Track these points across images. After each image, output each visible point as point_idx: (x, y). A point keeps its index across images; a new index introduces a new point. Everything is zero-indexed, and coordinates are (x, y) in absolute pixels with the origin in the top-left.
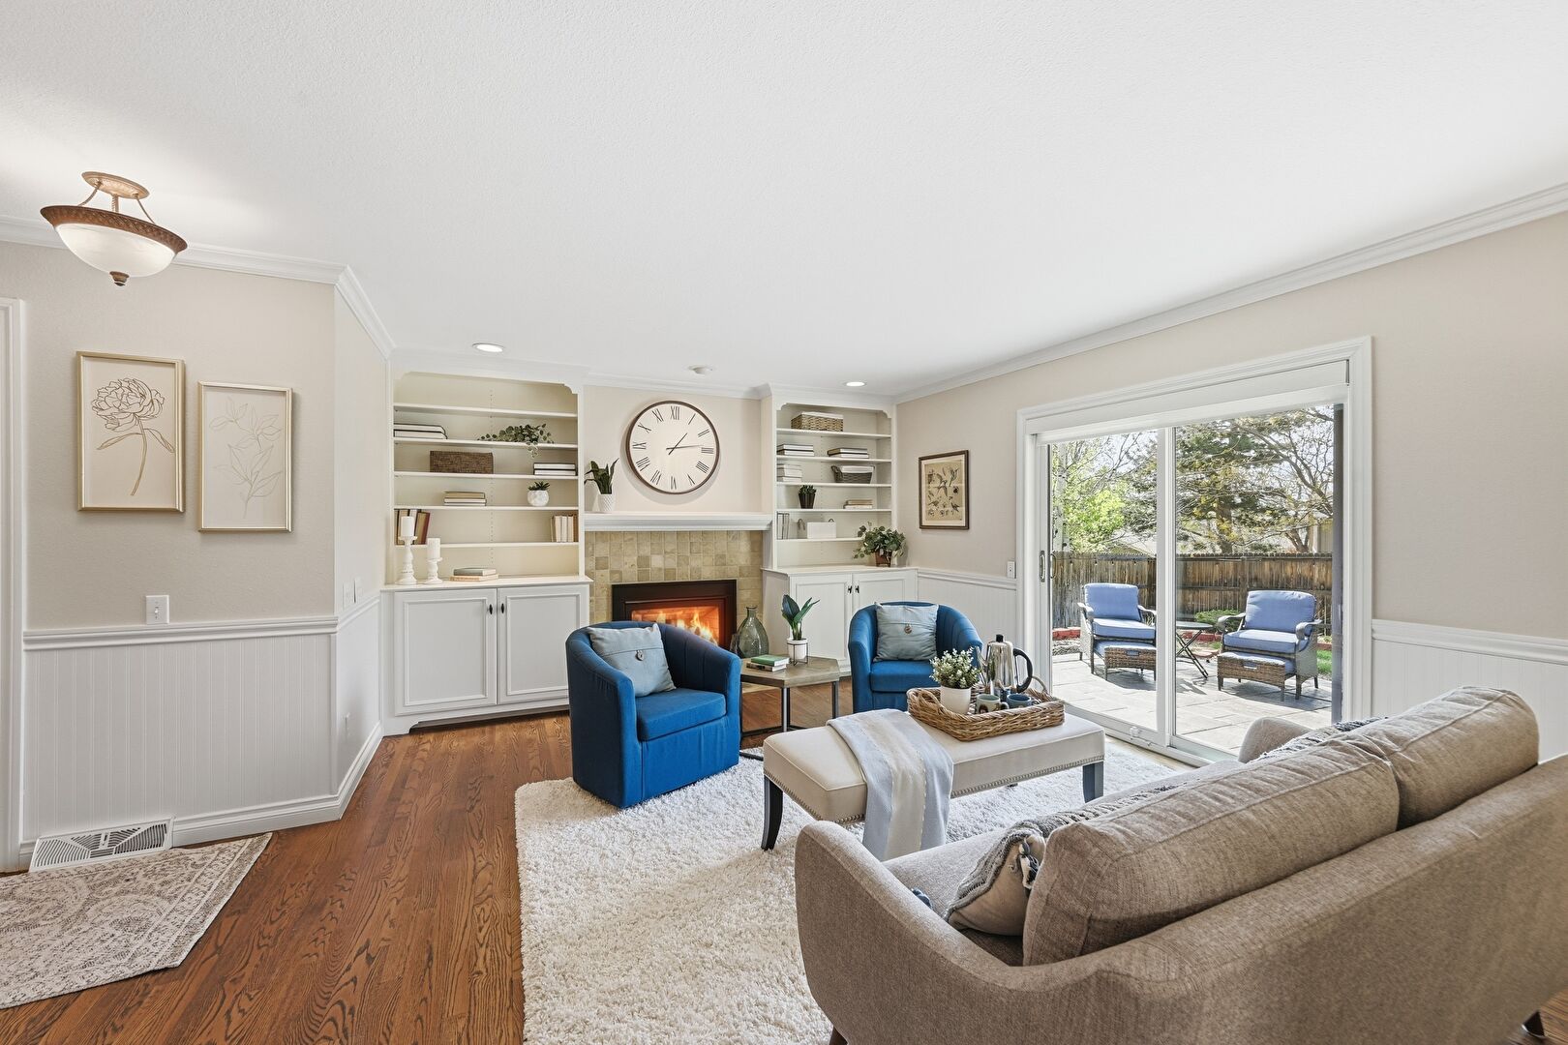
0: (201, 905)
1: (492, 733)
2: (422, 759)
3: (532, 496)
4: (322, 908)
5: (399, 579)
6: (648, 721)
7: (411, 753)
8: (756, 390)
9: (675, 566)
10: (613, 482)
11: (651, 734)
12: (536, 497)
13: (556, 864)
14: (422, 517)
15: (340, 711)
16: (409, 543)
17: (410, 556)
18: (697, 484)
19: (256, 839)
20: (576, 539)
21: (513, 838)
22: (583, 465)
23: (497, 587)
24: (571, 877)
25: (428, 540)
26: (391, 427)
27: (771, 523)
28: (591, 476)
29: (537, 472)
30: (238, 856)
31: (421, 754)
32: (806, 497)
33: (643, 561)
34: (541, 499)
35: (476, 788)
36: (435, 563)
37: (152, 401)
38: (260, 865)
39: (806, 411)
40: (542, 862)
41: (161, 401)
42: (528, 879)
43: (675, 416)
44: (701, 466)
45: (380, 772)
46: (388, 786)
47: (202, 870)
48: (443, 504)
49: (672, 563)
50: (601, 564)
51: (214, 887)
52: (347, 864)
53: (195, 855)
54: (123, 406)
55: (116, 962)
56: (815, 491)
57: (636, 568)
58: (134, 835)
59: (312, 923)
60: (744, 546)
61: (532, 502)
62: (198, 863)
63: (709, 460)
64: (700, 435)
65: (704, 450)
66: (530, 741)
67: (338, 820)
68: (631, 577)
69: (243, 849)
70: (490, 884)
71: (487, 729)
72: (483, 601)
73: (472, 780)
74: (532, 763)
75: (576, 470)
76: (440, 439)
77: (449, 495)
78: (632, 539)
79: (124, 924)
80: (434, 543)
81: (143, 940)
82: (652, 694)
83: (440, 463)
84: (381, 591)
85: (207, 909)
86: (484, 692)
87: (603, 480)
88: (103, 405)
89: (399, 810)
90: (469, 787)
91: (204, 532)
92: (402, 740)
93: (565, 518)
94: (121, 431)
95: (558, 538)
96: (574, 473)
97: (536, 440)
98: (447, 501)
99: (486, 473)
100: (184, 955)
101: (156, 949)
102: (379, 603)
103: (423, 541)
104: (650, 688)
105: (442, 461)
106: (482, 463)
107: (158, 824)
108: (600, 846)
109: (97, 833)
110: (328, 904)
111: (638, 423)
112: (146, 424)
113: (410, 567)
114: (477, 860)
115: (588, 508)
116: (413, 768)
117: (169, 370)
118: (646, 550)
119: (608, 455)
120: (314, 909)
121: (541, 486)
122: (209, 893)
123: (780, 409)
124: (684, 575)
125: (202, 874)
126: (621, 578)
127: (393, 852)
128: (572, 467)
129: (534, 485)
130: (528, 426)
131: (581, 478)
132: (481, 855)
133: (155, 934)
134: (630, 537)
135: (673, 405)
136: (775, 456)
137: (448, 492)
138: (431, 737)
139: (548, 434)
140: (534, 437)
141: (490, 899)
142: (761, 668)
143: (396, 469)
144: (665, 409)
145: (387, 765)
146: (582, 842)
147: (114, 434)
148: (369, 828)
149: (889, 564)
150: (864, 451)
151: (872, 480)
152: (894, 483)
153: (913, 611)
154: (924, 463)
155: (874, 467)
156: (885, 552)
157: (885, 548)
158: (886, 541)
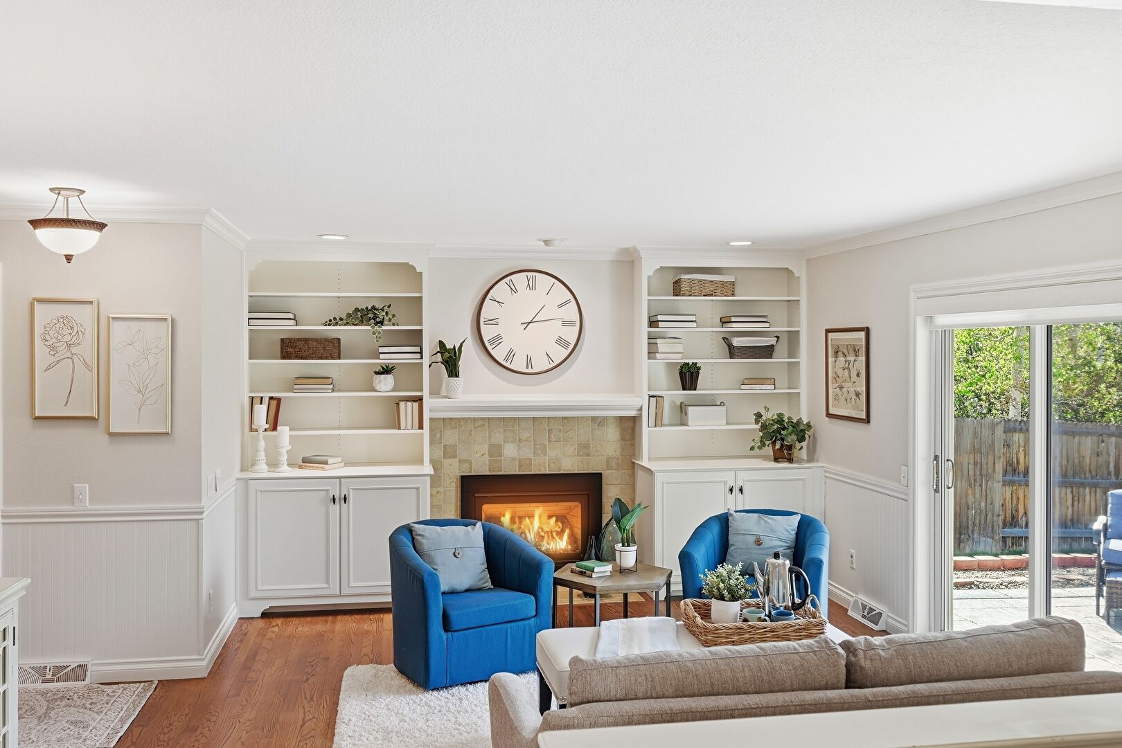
0: (118, 719)
1: (333, 622)
2: (271, 639)
3: (377, 381)
4: (196, 729)
5: (253, 465)
6: (453, 614)
7: (262, 634)
8: (626, 251)
9: (531, 456)
10: (462, 364)
11: (456, 624)
12: (380, 382)
13: (365, 722)
14: (274, 403)
15: (205, 589)
16: (261, 431)
17: (262, 444)
18: (557, 362)
19: (147, 684)
20: (421, 427)
21: (336, 703)
22: (429, 345)
23: (339, 478)
24: (373, 730)
25: (278, 428)
26: (246, 315)
27: (641, 409)
28: (439, 357)
29: (382, 356)
30: (136, 693)
31: (269, 635)
32: (688, 376)
33: (495, 450)
34: (386, 384)
35: (313, 666)
36: (284, 451)
37: (78, 332)
38: (151, 701)
39: (686, 274)
40: (354, 719)
41: (83, 331)
42: (341, 728)
43: (532, 286)
44: (561, 342)
45: (235, 647)
46: (241, 657)
47: (114, 699)
48: (292, 390)
49: (527, 453)
50: (449, 452)
51: (124, 709)
52: (212, 707)
53: (108, 689)
54: (60, 337)
55: (75, 741)
56: (699, 368)
57: (487, 457)
58: (67, 670)
59: (190, 737)
60: (612, 434)
61: (378, 388)
62: (111, 694)
63: (571, 335)
64: (560, 306)
65: (565, 323)
66: (367, 632)
67: (204, 678)
68: (481, 467)
69: (139, 690)
70: (313, 730)
71: (330, 618)
72: (327, 490)
73: (310, 660)
74: (364, 651)
75: (421, 353)
76: (289, 326)
77: (298, 381)
78: (484, 425)
79: (75, 723)
80: (284, 430)
81: (88, 732)
82: (467, 590)
83: (290, 350)
84: (237, 479)
85: (123, 721)
86: (327, 581)
87: (451, 361)
88: (48, 337)
89: (250, 675)
90: (308, 664)
91: (111, 435)
92: (255, 622)
93: (409, 404)
94: (59, 356)
95: (403, 426)
96: (418, 356)
97: (381, 323)
98: (296, 387)
99: (332, 358)
100: (114, 743)
101: (97, 738)
102: (236, 490)
103: (274, 428)
104: (466, 586)
105: (292, 348)
106: (329, 348)
107: (82, 663)
108: (402, 714)
109: (45, 665)
110: (200, 728)
111: (489, 296)
112: (74, 350)
113: (262, 455)
114: (307, 714)
115: (435, 392)
116: (263, 645)
117: (88, 307)
118: (498, 437)
119: (457, 333)
120: (191, 730)
121: (386, 370)
122: (122, 712)
123: (651, 274)
124: (542, 465)
125: (115, 701)
126: (471, 468)
127: (244, 703)
128: (418, 349)
129: (378, 369)
130: (373, 307)
131: (426, 361)
132: (309, 711)
133: (94, 730)
134: (481, 423)
135: (529, 274)
136: (645, 329)
137: (297, 378)
138: (279, 621)
139: (394, 316)
140: (378, 320)
141: (312, 739)
142: (582, 573)
143: (250, 358)
144: (519, 280)
145: (241, 641)
146: (388, 710)
147: (55, 359)
148: (228, 684)
149: (790, 460)
150: (763, 318)
151: (775, 354)
152: (803, 357)
153: (769, 521)
154: (830, 335)
155: (778, 337)
156: (782, 446)
157: (783, 439)
158: (783, 432)
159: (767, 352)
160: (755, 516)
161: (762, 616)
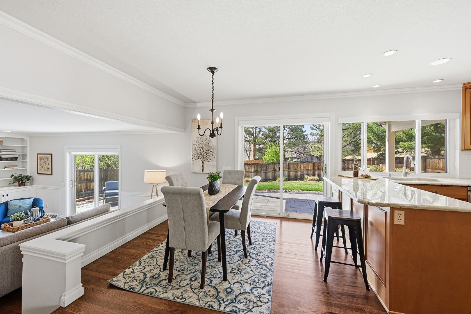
149: (25, 185)
150: (14, 150)
151: (18, 159)
152: (28, 160)
153: (23, 201)
154: (39, 155)
155: (19, 155)
156: (22, 182)
157: (22, 181)
158: (22, 179)
159: (16, 159)
160: (18, 200)
161: (32, 221)
